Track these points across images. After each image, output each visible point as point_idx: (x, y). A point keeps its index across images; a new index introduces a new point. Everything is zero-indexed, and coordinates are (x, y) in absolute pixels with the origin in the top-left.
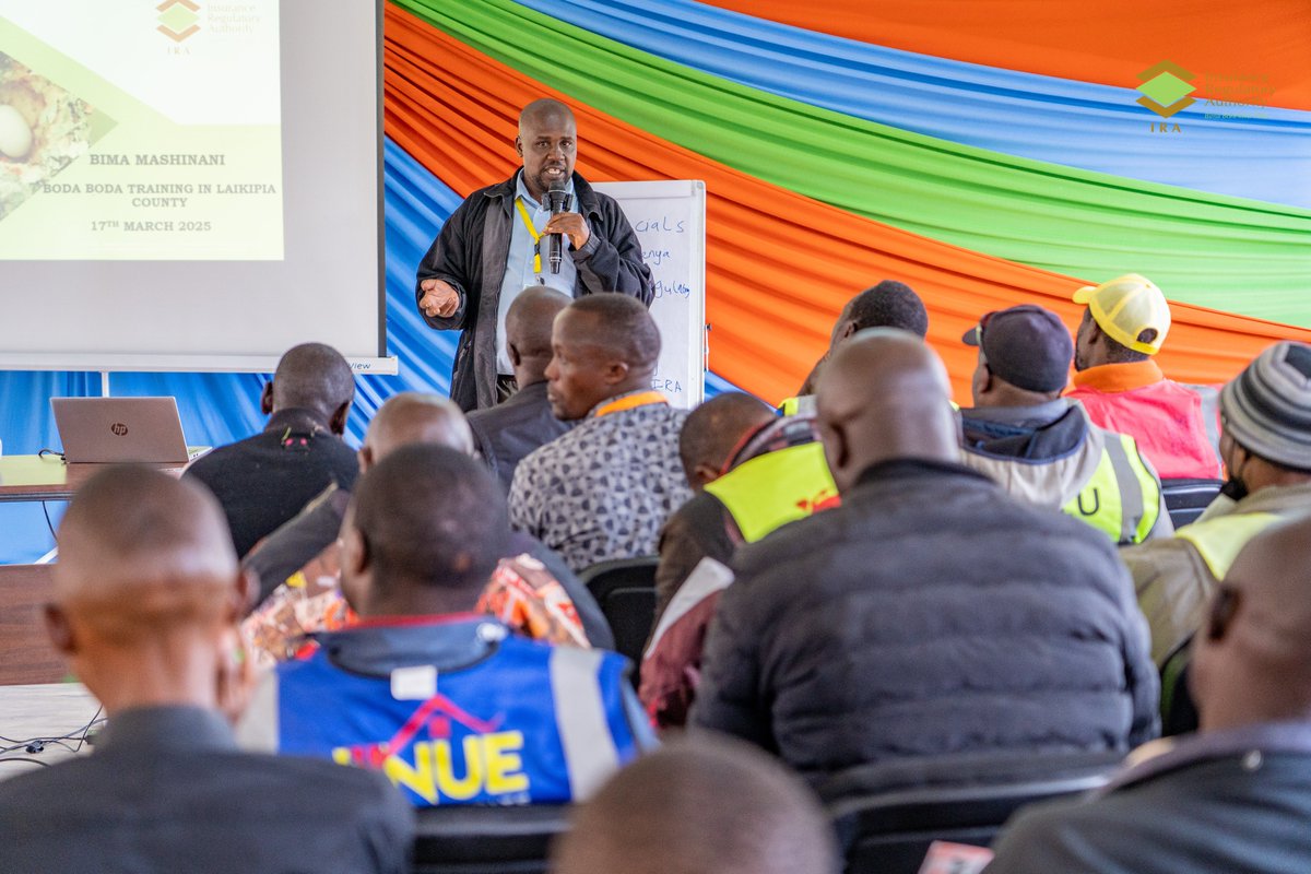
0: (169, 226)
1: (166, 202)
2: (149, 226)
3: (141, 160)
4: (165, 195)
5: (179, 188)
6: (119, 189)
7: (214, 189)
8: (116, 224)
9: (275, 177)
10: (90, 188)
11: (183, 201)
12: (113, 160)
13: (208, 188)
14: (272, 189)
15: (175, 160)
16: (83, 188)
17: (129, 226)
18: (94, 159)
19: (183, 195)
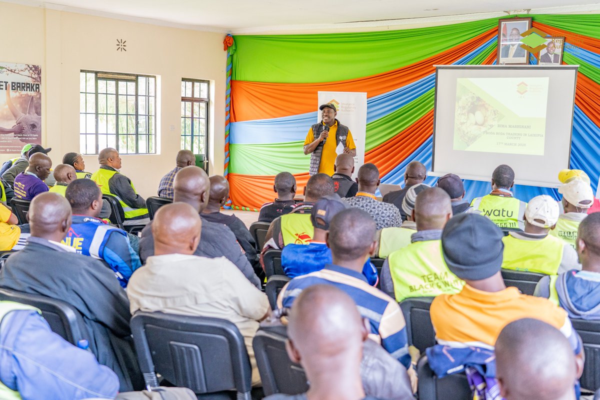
0: (515, 145)
1: (515, 138)
2: (511, 144)
3: (510, 126)
4: (515, 136)
5: (519, 134)
6: (504, 134)
7: (528, 135)
8: (503, 143)
9: (543, 132)
10: (497, 134)
11: (519, 138)
12: (503, 126)
13: (526, 135)
14: (542, 136)
15: (518, 127)
16: (495, 133)
17: (506, 144)
18: (499, 126)
19: (520, 136)
